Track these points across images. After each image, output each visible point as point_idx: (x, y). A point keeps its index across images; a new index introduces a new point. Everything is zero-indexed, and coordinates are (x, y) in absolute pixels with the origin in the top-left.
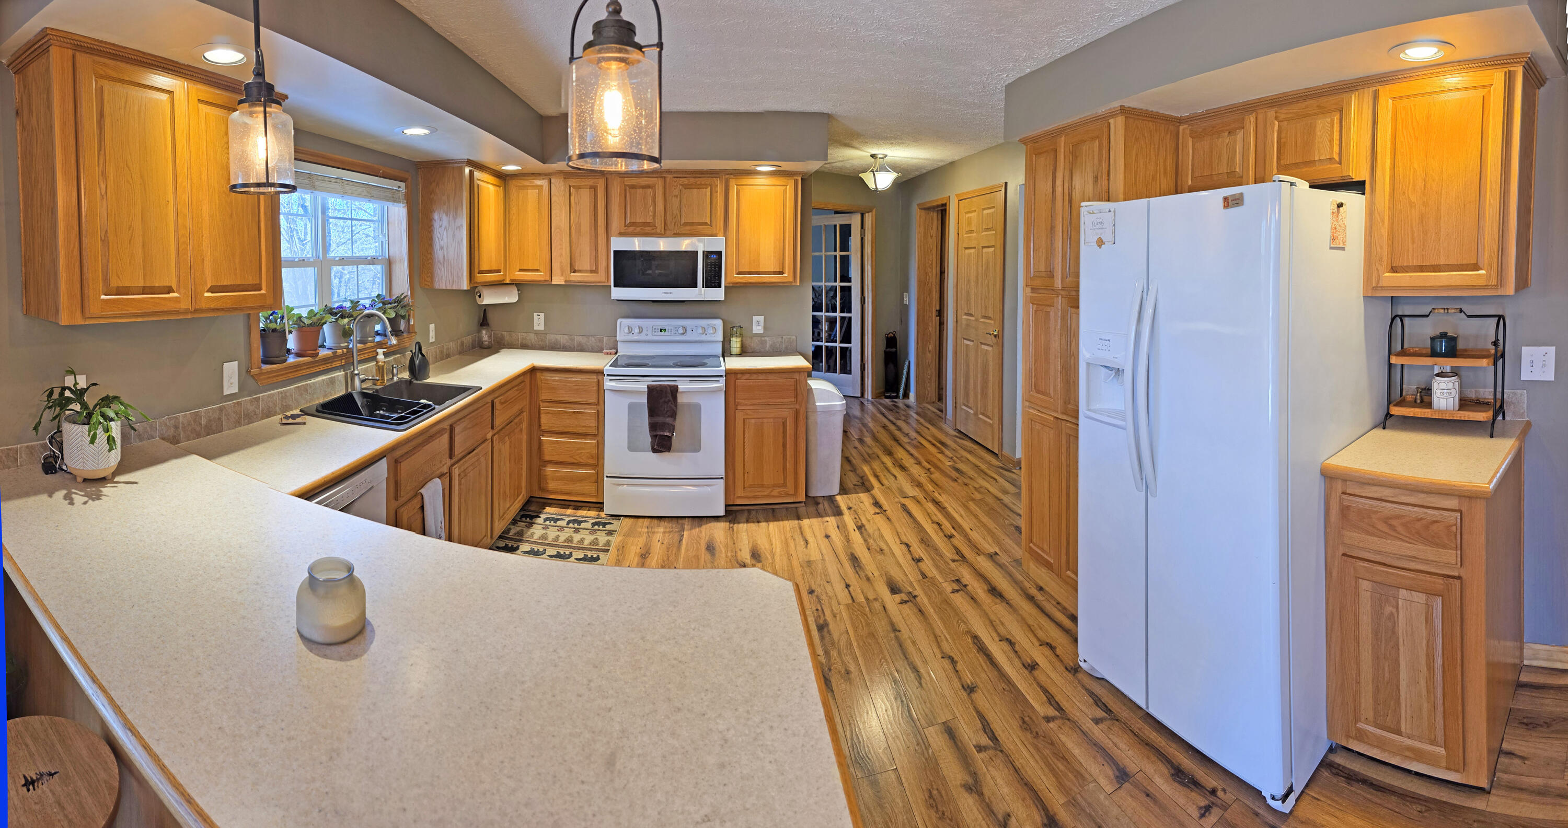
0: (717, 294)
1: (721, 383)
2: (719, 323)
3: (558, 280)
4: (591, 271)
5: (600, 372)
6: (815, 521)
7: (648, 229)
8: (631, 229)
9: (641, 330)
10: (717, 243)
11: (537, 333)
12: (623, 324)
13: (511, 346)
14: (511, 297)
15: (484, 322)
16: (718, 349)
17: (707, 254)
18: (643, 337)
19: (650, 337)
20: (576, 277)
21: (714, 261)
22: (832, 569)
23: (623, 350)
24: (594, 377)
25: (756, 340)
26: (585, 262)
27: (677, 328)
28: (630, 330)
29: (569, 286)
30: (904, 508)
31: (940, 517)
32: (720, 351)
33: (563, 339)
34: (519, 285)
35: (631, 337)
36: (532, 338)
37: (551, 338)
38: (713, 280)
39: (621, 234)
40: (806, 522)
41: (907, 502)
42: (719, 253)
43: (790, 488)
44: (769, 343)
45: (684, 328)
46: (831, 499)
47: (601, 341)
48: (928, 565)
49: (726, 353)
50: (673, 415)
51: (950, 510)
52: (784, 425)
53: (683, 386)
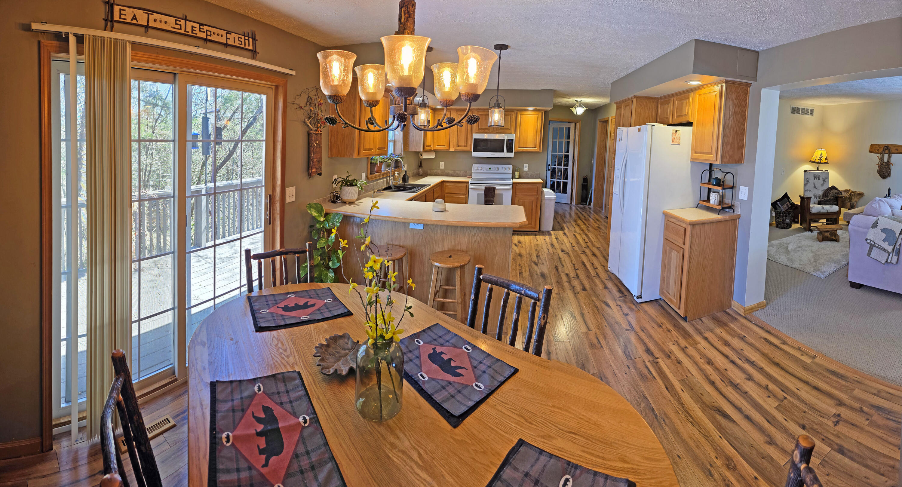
0: (511, 155)
1: (511, 187)
2: (511, 166)
3: (452, 149)
4: (465, 146)
5: (468, 183)
6: (541, 237)
7: (487, 131)
8: (480, 131)
9: (482, 169)
10: (512, 136)
11: (441, 170)
12: (475, 166)
13: (431, 175)
14: (432, 156)
15: (420, 166)
16: (511, 176)
17: (508, 140)
18: (482, 171)
19: (485, 171)
20: (459, 148)
21: (510, 142)
22: (544, 246)
23: (474, 176)
24: (465, 184)
25: (525, 173)
26: (462, 143)
27: (495, 168)
28: (478, 169)
29: (456, 152)
30: (575, 236)
31: (586, 238)
32: (511, 177)
33: (451, 172)
34: (436, 151)
35: (478, 171)
36: (439, 172)
37: (447, 171)
38: (510, 150)
39: (477, 132)
40: (538, 236)
41: (576, 234)
42: (512, 140)
43: (533, 226)
44: (530, 175)
45: (498, 168)
46: (549, 232)
47: (466, 173)
48: (576, 248)
49: (513, 177)
50: (493, 197)
51: (590, 237)
52: (532, 202)
53: (497, 187)
